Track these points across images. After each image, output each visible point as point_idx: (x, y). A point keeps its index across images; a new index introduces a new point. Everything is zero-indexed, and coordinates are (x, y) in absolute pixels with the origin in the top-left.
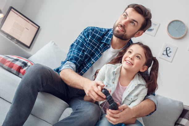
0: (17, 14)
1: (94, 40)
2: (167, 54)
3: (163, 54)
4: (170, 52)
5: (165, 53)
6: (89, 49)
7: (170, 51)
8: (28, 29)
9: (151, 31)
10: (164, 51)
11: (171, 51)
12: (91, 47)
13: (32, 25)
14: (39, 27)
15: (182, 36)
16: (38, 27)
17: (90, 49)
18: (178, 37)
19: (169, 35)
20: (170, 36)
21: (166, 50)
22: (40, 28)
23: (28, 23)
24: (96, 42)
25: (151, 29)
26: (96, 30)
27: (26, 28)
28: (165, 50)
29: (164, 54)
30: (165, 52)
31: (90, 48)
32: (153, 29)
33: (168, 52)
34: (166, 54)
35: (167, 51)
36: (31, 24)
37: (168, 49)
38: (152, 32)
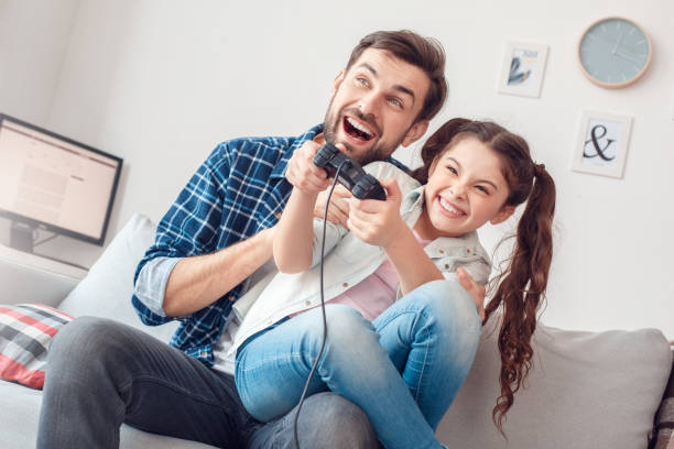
0: (30, 136)
1: (246, 177)
2: (600, 153)
3: (585, 156)
4: (610, 142)
5: (591, 150)
6: (234, 213)
7: (608, 136)
8: (81, 179)
9: (523, 80)
10: (586, 143)
11: (610, 138)
12: (240, 205)
13: (92, 159)
14: (120, 161)
15: (640, 73)
16: (115, 163)
17: (238, 211)
18: (626, 81)
19: (590, 80)
20: (594, 83)
21: (594, 139)
22: (125, 163)
23: (75, 156)
24: (253, 183)
25: (521, 75)
26: (249, 144)
27: (74, 177)
28: (590, 137)
29: (588, 153)
30: (591, 143)
31: (236, 207)
32: (529, 73)
33: (602, 143)
34: (595, 152)
35: (599, 141)
36: (85, 157)
37: (599, 132)
38: (526, 82)
